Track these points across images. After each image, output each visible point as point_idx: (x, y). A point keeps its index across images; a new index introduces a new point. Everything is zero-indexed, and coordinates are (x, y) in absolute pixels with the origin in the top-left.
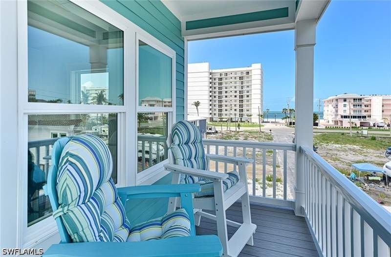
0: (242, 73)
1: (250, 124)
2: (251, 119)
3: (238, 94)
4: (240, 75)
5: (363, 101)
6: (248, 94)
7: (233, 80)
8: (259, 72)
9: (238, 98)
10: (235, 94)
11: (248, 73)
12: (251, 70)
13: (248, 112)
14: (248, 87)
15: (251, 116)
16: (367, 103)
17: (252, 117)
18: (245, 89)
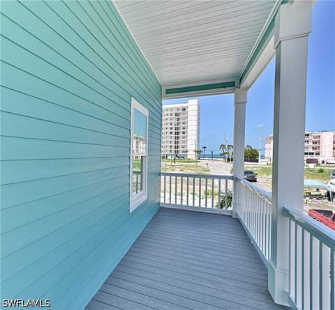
0: (178, 109)
1: (186, 160)
2: (186, 155)
3: (173, 131)
4: (176, 112)
5: (310, 137)
6: (184, 130)
7: (169, 117)
8: (196, 108)
9: (173, 135)
10: (171, 131)
11: (184, 109)
12: (187, 107)
13: (183, 149)
14: (184, 123)
15: (186, 152)
16: (316, 140)
17: (188, 153)
18: (181, 125)
